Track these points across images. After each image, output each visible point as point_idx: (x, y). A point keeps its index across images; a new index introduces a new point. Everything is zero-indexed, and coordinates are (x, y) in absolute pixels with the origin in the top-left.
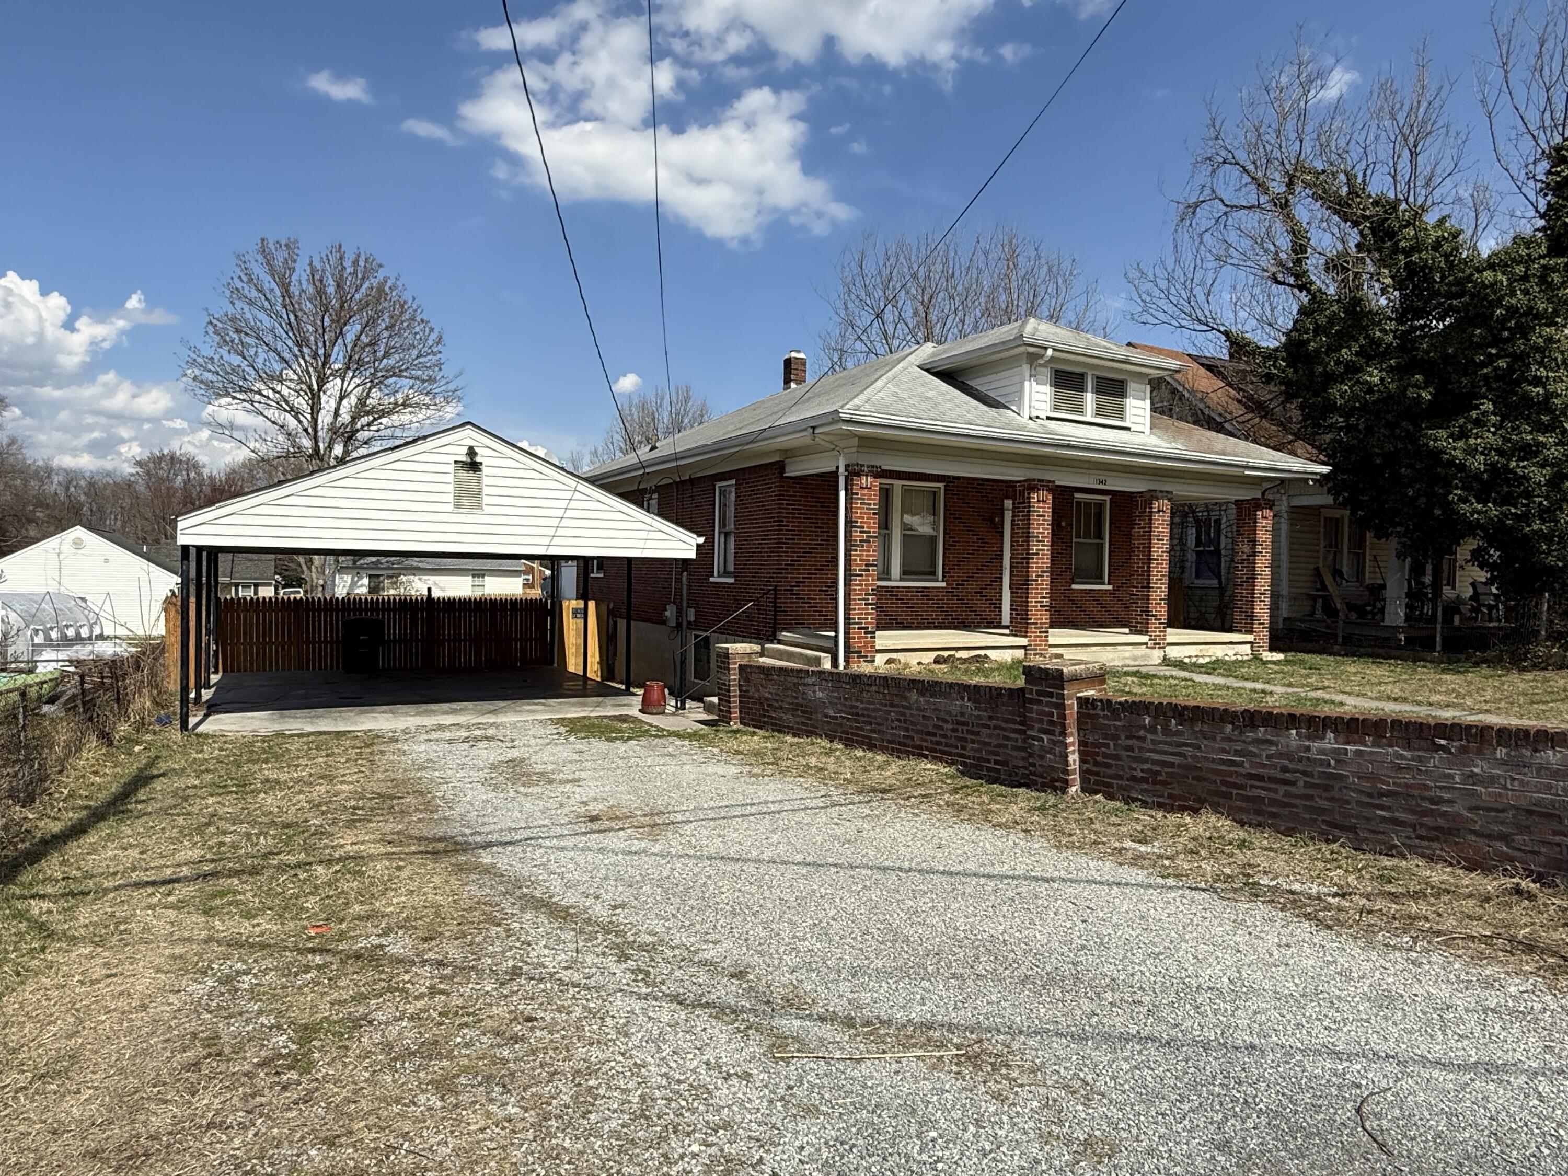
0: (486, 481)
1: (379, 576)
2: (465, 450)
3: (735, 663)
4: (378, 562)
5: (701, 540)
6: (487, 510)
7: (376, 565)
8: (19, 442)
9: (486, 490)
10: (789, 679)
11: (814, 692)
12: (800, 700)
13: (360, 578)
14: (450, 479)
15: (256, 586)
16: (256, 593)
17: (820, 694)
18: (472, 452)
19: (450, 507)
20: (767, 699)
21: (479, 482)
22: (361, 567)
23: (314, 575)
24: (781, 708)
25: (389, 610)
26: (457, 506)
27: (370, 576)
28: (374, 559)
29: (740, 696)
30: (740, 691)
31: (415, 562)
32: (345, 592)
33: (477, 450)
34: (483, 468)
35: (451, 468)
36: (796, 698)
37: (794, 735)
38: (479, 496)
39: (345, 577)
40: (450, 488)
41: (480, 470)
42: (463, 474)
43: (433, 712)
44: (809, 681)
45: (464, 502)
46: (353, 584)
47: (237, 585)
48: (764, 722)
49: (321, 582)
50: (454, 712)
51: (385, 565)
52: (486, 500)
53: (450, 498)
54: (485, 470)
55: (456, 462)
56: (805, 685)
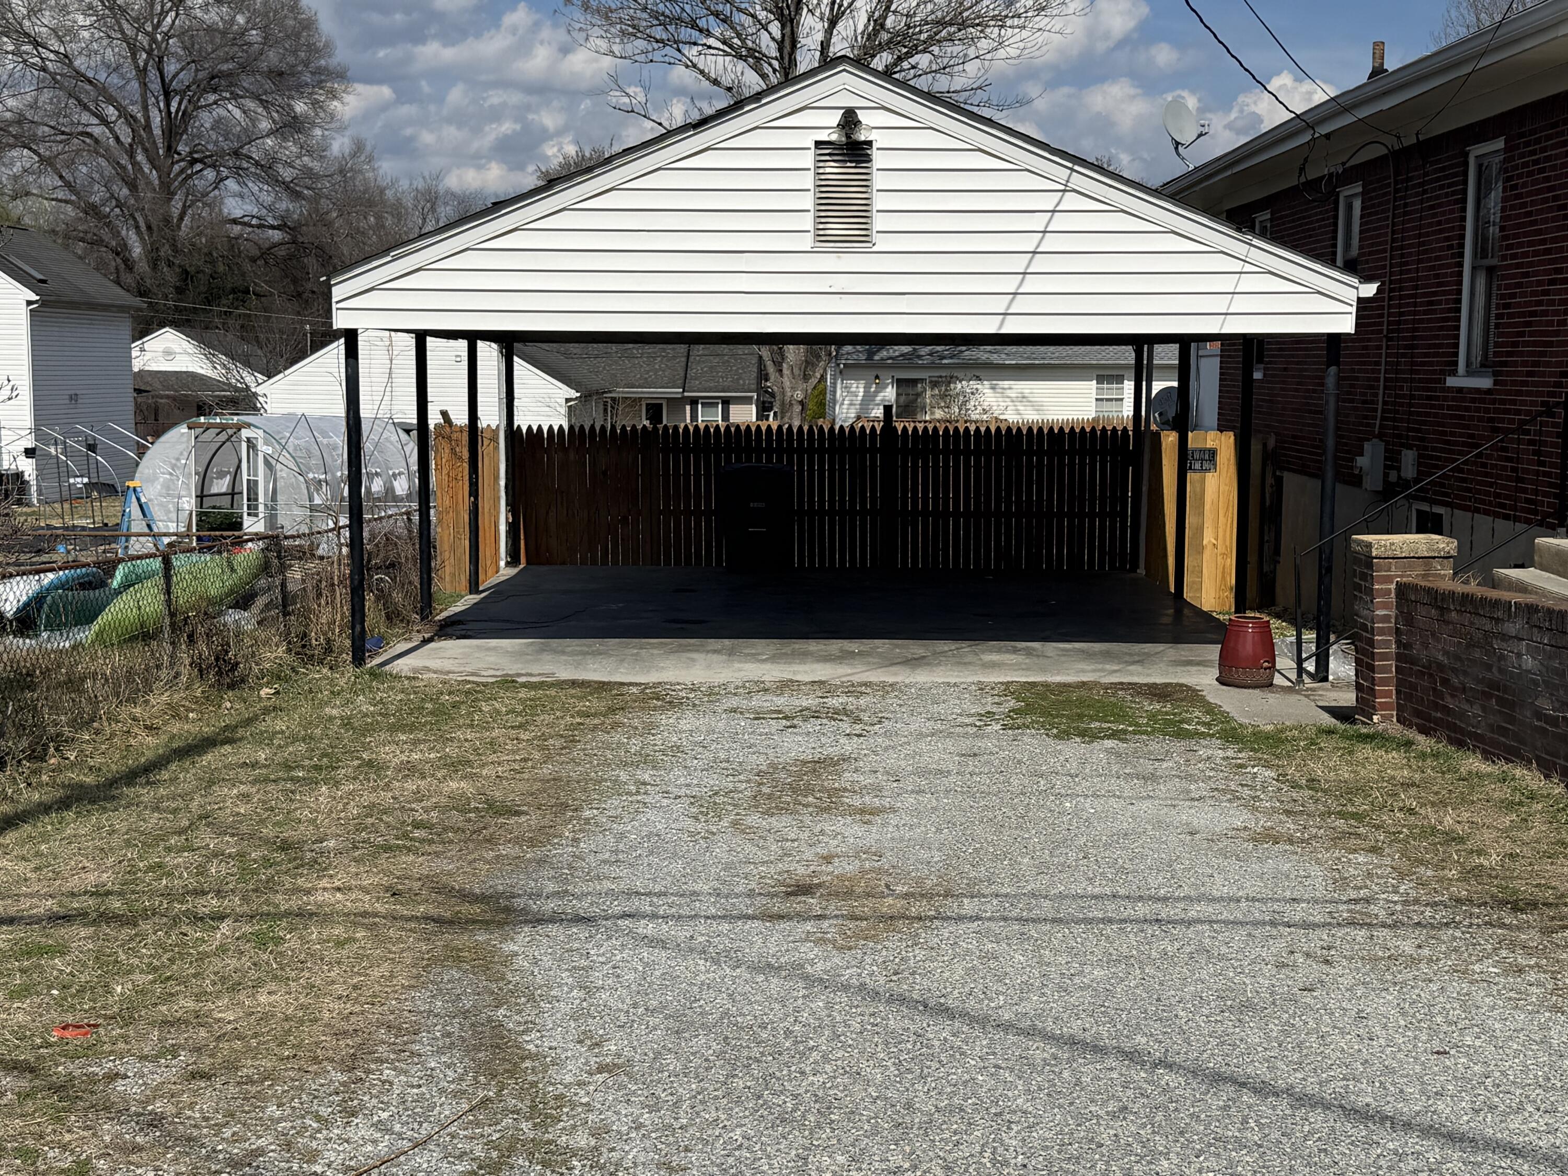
0: (879, 181)
1: (914, 382)
2: (835, 118)
3: (1388, 580)
4: (915, 355)
5: (1369, 290)
6: (882, 244)
7: (908, 361)
8: (368, 148)
9: (880, 202)
10: (1478, 621)
11: (1519, 655)
12: (1495, 674)
13: (881, 387)
14: (808, 181)
15: (726, 402)
16: (726, 417)
17: (1528, 662)
18: (850, 120)
19: (807, 242)
20: (1441, 667)
21: (866, 183)
22: (883, 365)
23: (787, 384)
24: (1464, 690)
25: (811, 451)
26: (821, 237)
27: (900, 383)
28: (906, 349)
29: (1399, 657)
30: (1399, 643)
31: (982, 353)
32: (852, 415)
33: (862, 115)
34: (875, 154)
35: (808, 159)
36: (1489, 667)
37: (1488, 756)
38: (863, 214)
39: (854, 384)
40: (808, 201)
41: (868, 159)
42: (832, 168)
43: (804, 656)
44: (1511, 628)
45: (836, 228)
46: (868, 399)
47: (694, 402)
48: (1437, 722)
49: (799, 395)
50: (845, 657)
51: (927, 360)
52: (879, 223)
53: (807, 222)
54: (879, 160)
55: (818, 144)
56: (1505, 637)
